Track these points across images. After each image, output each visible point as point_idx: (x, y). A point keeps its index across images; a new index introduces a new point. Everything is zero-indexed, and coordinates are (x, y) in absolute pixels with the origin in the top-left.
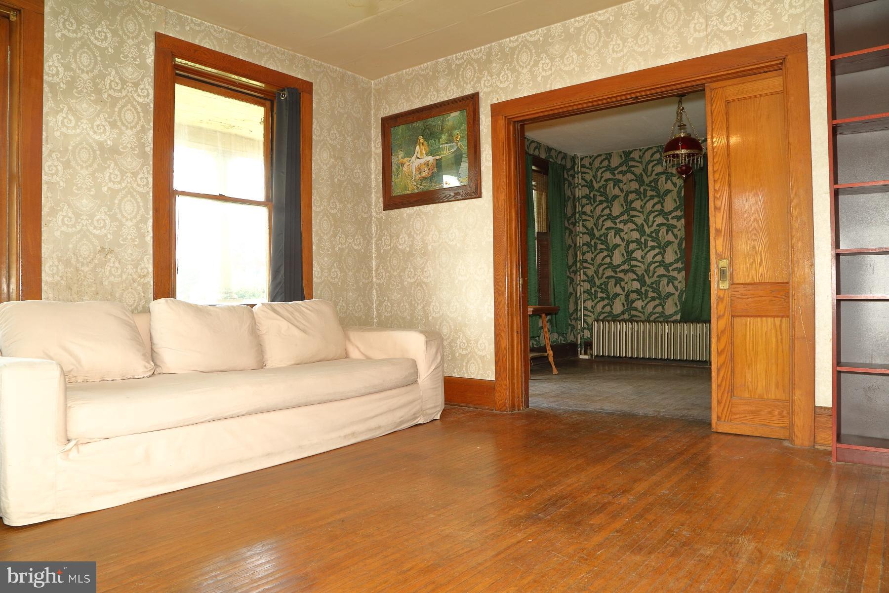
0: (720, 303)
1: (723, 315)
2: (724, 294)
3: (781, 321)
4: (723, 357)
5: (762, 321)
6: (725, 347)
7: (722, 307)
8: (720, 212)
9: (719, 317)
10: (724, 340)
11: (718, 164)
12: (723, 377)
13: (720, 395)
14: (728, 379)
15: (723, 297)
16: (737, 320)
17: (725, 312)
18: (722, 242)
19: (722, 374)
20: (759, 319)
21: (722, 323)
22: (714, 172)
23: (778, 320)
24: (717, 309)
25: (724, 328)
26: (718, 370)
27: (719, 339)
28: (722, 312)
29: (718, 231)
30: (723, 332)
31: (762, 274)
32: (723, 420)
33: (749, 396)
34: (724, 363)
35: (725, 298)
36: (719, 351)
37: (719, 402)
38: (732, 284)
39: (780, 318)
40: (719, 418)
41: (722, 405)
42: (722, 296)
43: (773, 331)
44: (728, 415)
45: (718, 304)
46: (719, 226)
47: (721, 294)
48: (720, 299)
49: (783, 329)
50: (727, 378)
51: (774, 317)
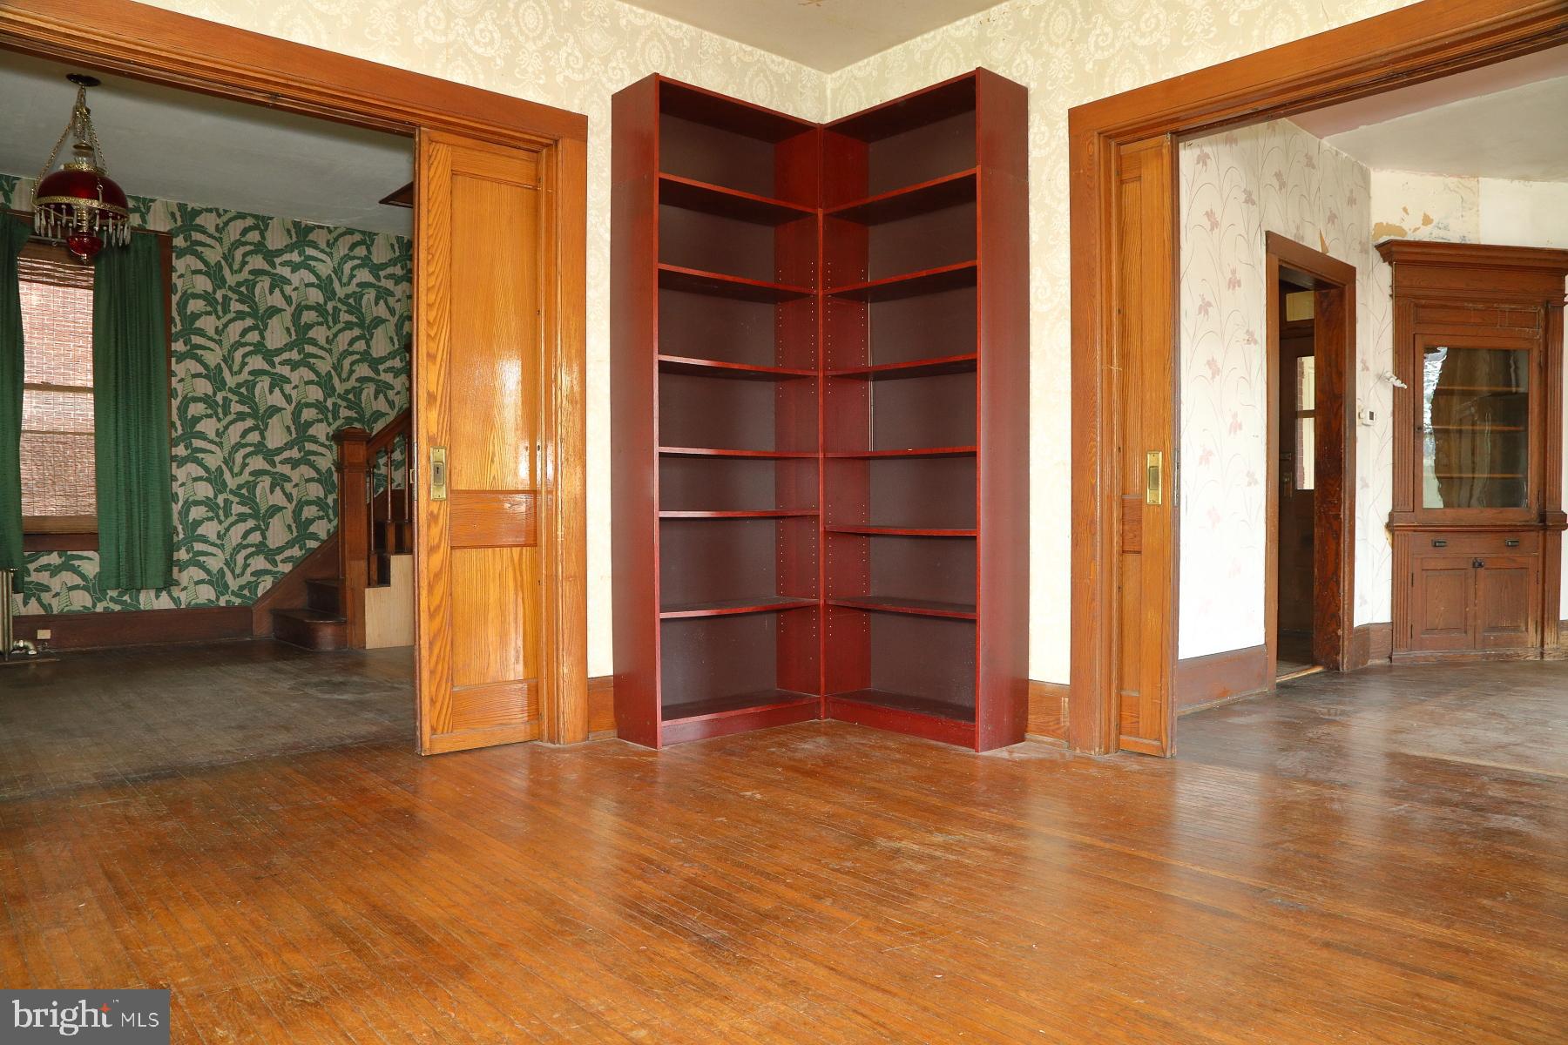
0: (433, 525)
1: (438, 546)
2: (439, 509)
3: (521, 554)
4: (438, 620)
5: (494, 554)
6: (441, 602)
7: (435, 531)
8: (435, 364)
9: (432, 550)
10: (440, 589)
11: (433, 278)
12: (438, 657)
13: (433, 689)
14: (447, 659)
15: (438, 514)
16: (458, 553)
17: (440, 540)
18: (436, 416)
19: (436, 651)
20: (490, 549)
21: (437, 559)
22: (428, 290)
23: (516, 551)
24: (428, 536)
25: (438, 569)
26: (431, 644)
27: (431, 588)
28: (436, 541)
29: (431, 397)
30: (437, 576)
31: (494, 477)
32: (439, 731)
33: (477, 683)
34: (439, 630)
35: (441, 516)
36: (432, 609)
37: (433, 702)
38: (451, 491)
39: (519, 549)
40: (434, 730)
41: (438, 705)
42: (435, 512)
43: (510, 569)
44: (447, 722)
45: (429, 527)
46: (433, 388)
47: (434, 508)
48: (433, 518)
49: (524, 567)
50: (444, 659)
51: (511, 546)
